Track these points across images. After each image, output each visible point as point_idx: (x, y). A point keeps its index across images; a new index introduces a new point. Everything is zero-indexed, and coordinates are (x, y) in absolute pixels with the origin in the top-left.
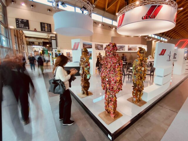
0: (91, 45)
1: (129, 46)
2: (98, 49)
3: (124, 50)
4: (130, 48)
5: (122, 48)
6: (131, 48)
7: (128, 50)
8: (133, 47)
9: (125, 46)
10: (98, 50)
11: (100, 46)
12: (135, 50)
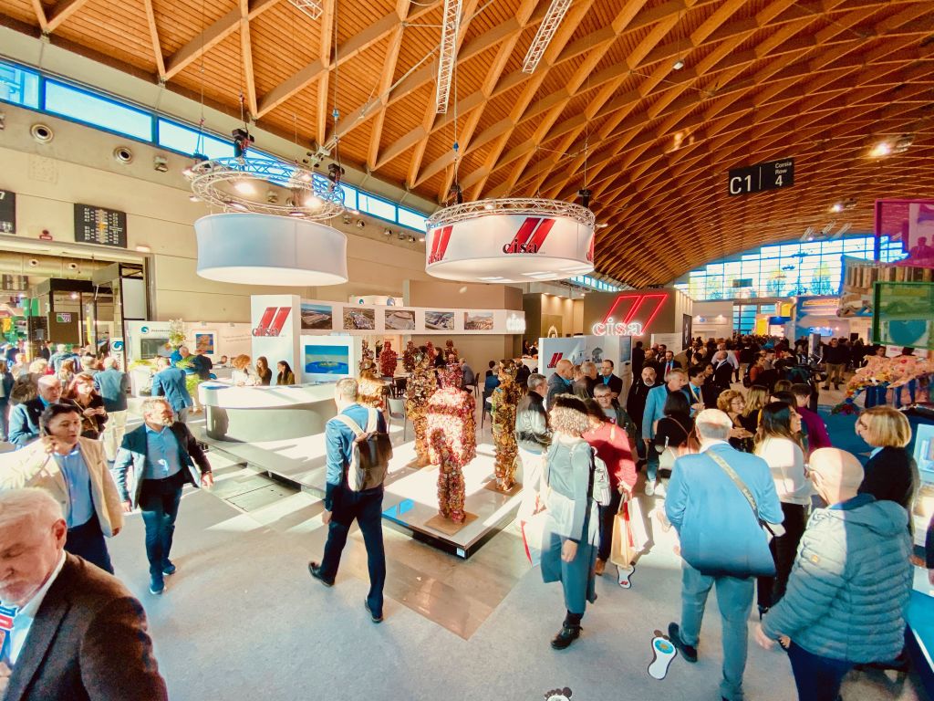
0: (329, 314)
1: (466, 314)
2: (355, 324)
3: (452, 328)
4: (472, 322)
5: (443, 321)
6: (475, 320)
7: (465, 328)
8: (482, 318)
9: (452, 314)
10: (357, 328)
11: (362, 316)
12: (488, 329)
